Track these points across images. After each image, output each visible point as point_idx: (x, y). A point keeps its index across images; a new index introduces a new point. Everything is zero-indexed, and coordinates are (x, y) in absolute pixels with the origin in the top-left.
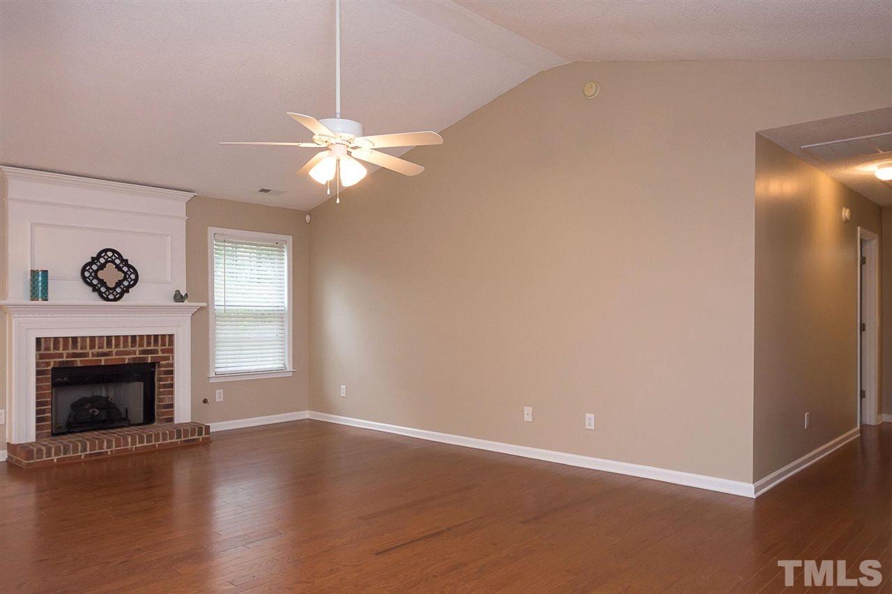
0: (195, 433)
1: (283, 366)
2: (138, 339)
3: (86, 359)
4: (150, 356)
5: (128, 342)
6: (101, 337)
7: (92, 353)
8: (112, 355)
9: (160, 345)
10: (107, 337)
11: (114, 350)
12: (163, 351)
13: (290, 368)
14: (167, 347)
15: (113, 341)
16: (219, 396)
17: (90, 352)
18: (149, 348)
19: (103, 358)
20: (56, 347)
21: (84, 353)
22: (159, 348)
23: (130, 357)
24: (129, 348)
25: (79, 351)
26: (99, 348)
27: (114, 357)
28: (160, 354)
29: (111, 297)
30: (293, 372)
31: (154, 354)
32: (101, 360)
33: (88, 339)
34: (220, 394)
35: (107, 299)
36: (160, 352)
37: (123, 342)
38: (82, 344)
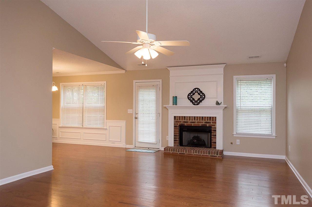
0: (215, 153)
1: (271, 133)
2: (204, 118)
3: (188, 123)
4: (208, 124)
5: (201, 119)
6: (192, 117)
7: (190, 122)
8: (195, 123)
9: (211, 120)
10: (194, 117)
11: (196, 121)
12: (213, 123)
13: (274, 134)
14: (214, 121)
15: (196, 118)
16: (238, 142)
17: (189, 121)
18: (208, 121)
19: (193, 124)
20: (180, 119)
21: (187, 122)
22: (211, 121)
23: (201, 124)
24: (201, 121)
25: (186, 121)
26: (192, 120)
27: (196, 123)
28: (212, 124)
29: (196, 104)
30: (276, 136)
31: (209, 123)
32: (192, 124)
33: (188, 117)
34: (238, 141)
35: (195, 105)
36: (211, 123)
37: (199, 119)
38: (187, 119)
